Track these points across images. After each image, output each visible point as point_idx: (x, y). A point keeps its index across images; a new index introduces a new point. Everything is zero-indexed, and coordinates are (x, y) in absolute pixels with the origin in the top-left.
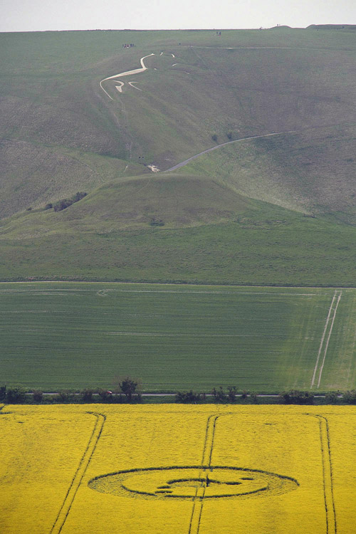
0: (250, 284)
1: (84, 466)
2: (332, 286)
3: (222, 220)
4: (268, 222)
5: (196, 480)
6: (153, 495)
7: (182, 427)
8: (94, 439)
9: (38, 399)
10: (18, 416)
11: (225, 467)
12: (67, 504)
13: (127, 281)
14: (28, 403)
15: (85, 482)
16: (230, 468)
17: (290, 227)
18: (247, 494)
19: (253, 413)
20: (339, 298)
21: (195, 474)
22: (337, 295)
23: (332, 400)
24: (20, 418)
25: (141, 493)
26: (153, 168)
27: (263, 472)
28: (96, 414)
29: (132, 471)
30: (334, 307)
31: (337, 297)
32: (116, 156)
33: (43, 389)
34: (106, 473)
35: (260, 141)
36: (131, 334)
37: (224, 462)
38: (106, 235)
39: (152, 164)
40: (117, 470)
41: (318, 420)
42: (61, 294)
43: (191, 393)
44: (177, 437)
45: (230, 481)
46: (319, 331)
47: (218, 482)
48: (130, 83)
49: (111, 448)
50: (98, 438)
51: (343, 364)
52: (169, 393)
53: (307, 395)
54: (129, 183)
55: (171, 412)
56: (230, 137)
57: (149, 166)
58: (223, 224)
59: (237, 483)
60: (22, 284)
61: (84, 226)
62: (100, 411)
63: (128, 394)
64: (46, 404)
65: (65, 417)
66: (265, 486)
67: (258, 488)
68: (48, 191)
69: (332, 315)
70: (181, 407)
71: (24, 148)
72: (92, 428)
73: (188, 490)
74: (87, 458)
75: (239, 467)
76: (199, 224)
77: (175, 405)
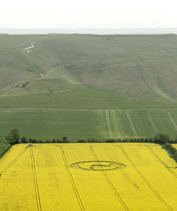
0: (83, 108)
1: (65, 161)
2: (104, 109)
5: (98, 165)
6: (89, 169)
8: (63, 153)
9: (41, 142)
11: (103, 161)
13: (49, 108)
14: (38, 143)
15: (69, 166)
18: (114, 169)
22: (107, 111)
24: (39, 147)
25: (86, 169)
26: (42, 75)
27: (114, 162)
28: (59, 146)
29: (79, 163)
30: (107, 115)
32: (31, 71)
33: (42, 139)
35: (66, 67)
38: (39, 95)
39: (41, 73)
41: (119, 147)
42: (33, 112)
43: (82, 140)
44: (85, 153)
46: (106, 121)
48: (30, 51)
49: (69, 156)
51: (116, 131)
52: (75, 140)
55: (79, 145)
56: (58, 66)
58: (69, 91)
59: (110, 166)
61: (32, 92)
63: (65, 141)
65: (51, 147)
66: (118, 166)
67: (116, 167)
68: (14, 81)
69: (107, 117)
72: (60, 150)
73: (98, 168)
74: (65, 159)
75: (107, 161)
76: (63, 91)
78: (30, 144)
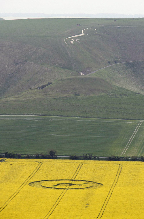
0: (108, 118)
1: (29, 179)
2: (139, 120)
3: (103, 94)
4: (120, 95)
5: (67, 184)
6: (50, 188)
7: (69, 167)
8: (36, 170)
9: (19, 157)
10: (10, 162)
11: (80, 180)
12: (19, 190)
13: (61, 116)
14: (15, 158)
15: (28, 183)
16: (81, 180)
17: (128, 97)
18: (84, 188)
19: (97, 163)
20: (141, 124)
21: (68, 182)
22: (140, 123)
23: (127, 159)
24: (11, 163)
25: (46, 187)
26: (82, 74)
27: (93, 182)
28: (39, 162)
29: (46, 180)
30: (138, 127)
31: (140, 124)
33: (22, 153)
34: (36, 181)
36: (59, 135)
37: (79, 178)
38: (56, 99)
40: (40, 180)
41: (119, 166)
42: (36, 120)
43: (75, 156)
44: (66, 170)
45: (79, 184)
46: (130, 136)
47: (75, 185)
48: (76, 40)
49: (41, 173)
50: (38, 170)
51: (135, 148)
52: (67, 156)
53: (117, 157)
54: (68, 79)
55: (66, 162)
57: (80, 73)
58: (103, 95)
59: (81, 185)
60: (22, 116)
61: (49, 95)
62: (41, 161)
63: (52, 156)
64: (22, 158)
65: (27, 163)
66: (91, 186)
67: (88, 187)
69: (136, 130)
70: (71, 161)
71: (32, 65)
72: (36, 167)
73: (63, 187)
74: (31, 176)
75: (84, 180)
76: (93, 95)
77: (69, 160)
78: (3, 159)
